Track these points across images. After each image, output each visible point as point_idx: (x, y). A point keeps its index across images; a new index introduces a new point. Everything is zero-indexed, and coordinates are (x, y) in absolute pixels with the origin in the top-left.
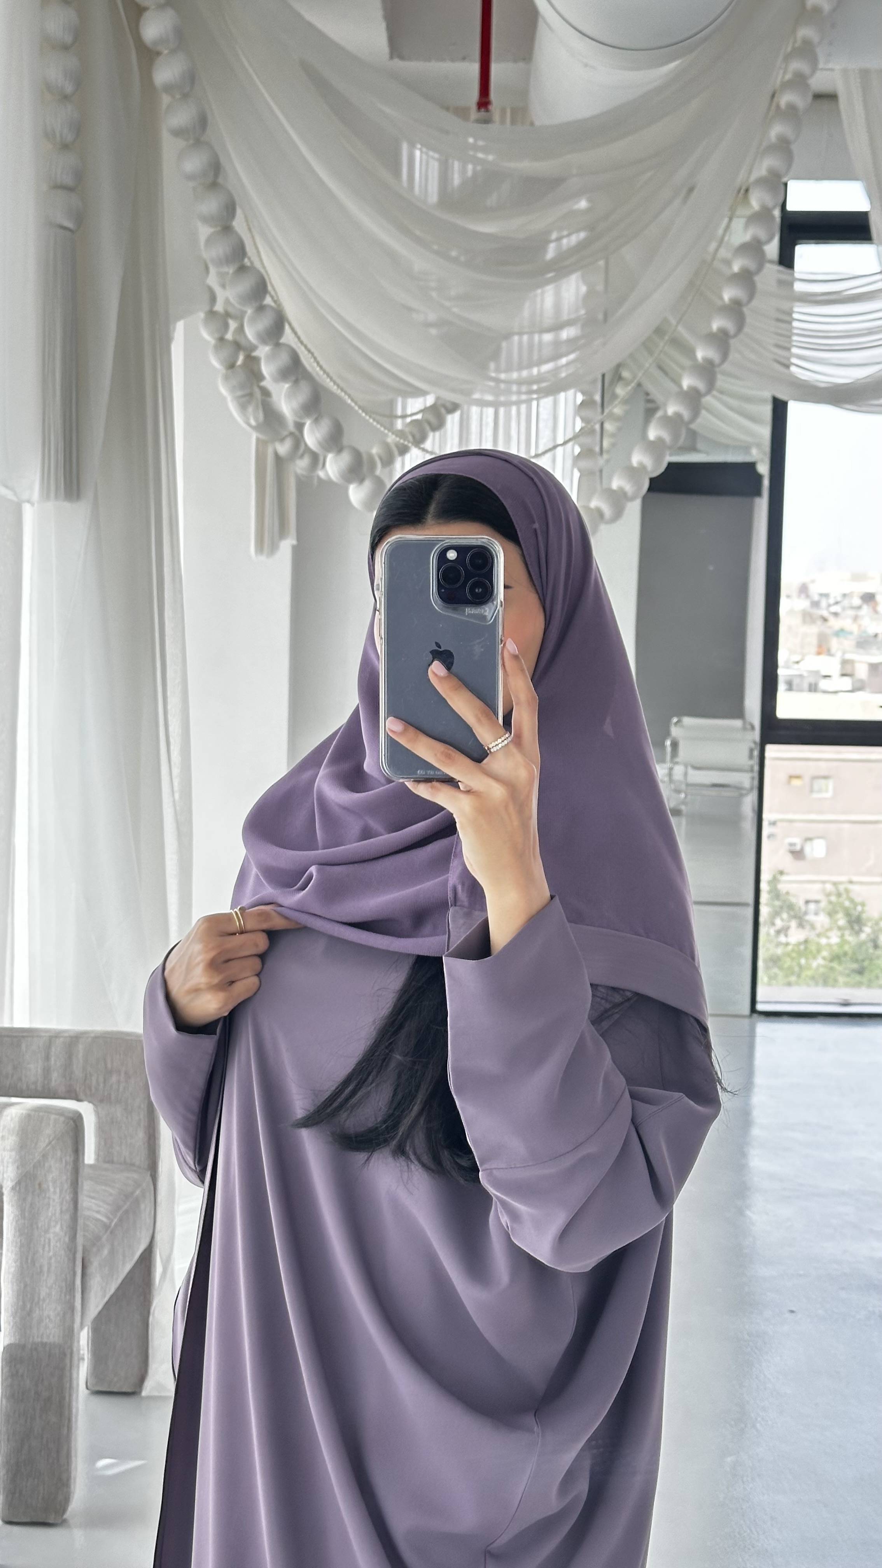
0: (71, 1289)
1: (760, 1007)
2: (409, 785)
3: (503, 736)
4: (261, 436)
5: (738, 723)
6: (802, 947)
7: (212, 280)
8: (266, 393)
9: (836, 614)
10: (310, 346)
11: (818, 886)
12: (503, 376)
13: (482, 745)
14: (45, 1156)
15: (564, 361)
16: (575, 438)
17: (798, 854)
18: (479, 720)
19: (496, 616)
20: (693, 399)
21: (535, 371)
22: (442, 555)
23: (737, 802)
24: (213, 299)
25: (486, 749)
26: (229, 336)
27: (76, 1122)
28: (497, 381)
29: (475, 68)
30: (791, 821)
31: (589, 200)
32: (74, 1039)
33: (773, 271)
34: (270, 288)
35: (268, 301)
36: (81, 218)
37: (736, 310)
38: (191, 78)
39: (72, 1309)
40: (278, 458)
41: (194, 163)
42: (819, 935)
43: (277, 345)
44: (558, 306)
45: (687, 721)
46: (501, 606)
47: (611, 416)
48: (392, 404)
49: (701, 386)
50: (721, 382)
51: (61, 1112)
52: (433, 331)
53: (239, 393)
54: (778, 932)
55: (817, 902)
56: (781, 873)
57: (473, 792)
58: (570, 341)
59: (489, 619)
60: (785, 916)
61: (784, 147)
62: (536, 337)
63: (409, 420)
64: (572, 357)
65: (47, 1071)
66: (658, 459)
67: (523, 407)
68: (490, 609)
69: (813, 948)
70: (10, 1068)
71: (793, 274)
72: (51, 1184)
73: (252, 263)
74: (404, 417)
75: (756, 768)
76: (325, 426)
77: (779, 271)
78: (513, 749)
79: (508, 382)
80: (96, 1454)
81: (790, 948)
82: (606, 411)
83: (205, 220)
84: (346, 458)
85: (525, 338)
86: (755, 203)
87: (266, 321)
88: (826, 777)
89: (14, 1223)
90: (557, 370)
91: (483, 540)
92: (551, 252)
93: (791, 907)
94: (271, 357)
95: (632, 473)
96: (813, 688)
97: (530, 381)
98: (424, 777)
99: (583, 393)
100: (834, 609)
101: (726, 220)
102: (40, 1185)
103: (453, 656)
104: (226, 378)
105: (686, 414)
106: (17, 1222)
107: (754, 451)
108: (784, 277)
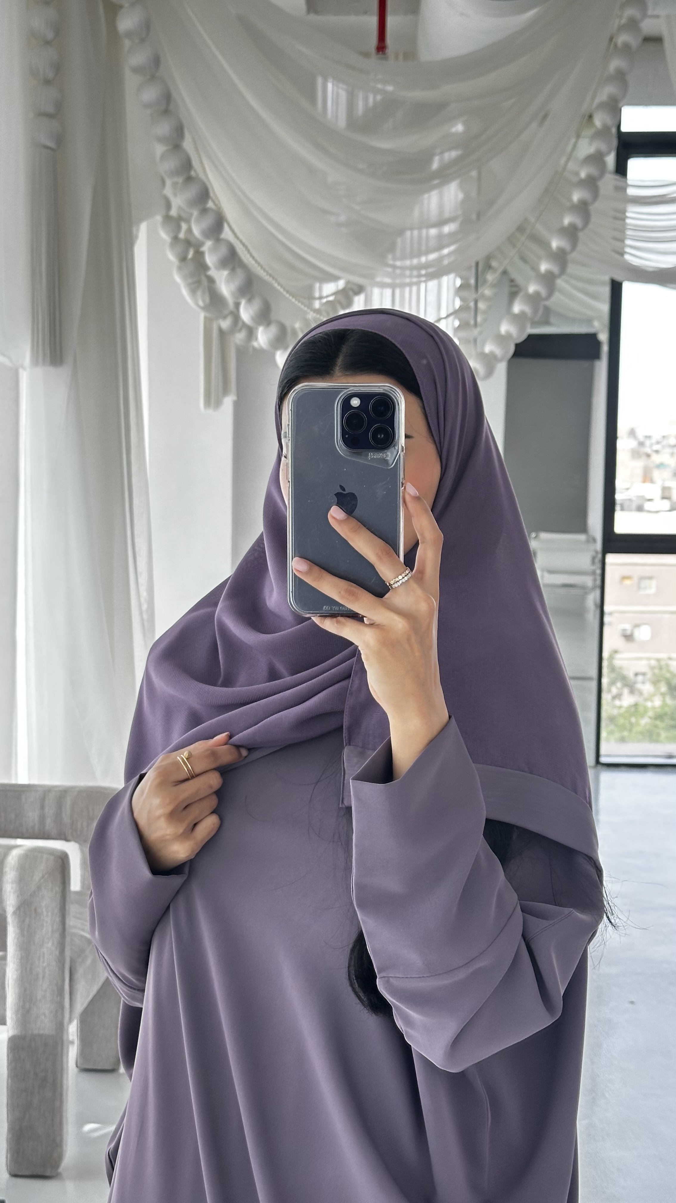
0: (60, 992)
1: (603, 760)
2: (316, 620)
3: (403, 573)
4: (208, 315)
5: (582, 537)
6: (633, 709)
7: (168, 191)
8: (211, 281)
9: (657, 452)
10: (244, 241)
11: (644, 662)
12: (398, 263)
13: (385, 581)
14: (39, 888)
15: (446, 251)
16: (455, 313)
17: (628, 637)
18: (380, 558)
19: (397, 459)
20: (549, 280)
21: (423, 259)
22: (346, 402)
23: (583, 598)
24: (168, 205)
25: (388, 584)
26: (182, 235)
27: (63, 860)
28: (394, 267)
29: (374, 20)
30: (623, 612)
31: (465, 124)
32: (63, 793)
33: (610, 179)
34: (211, 194)
35: (210, 204)
36: (60, 139)
37: (583, 209)
38: (147, 26)
39: (62, 1008)
40: (221, 332)
41: (150, 94)
42: (646, 700)
43: (218, 240)
44: (441, 207)
45: (544, 535)
46: (403, 451)
47: (483, 296)
48: (311, 288)
49: (556, 269)
50: (571, 268)
51: (51, 852)
52: (344, 230)
53: (190, 281)
54: (614, 698)
55: (644, 674)
56: (616, 652)
57: (377, 625)
58: (451, 235)
59: (391, 464)
60: (619, 685)
61: (621, 77)
62: (424, 232)
63: (324, 300)
64: (452, 248)
65: (42, 818)
66: (522, 328)
67: (414, 288)
68: (392, 453)
69: (641, 709)
70: (13, 816)
71: (626, 182)
72: (44, 910)
73: (197, 174)
74: (321, 298)
75: (599, 572)
76: (257, 304)
77: (616, 179)
78: (414, 585)
79: (403, 268)
80: (83, 1120)
81: (622, 710)
82: (480, 291)
83: (160, 140)
84: (273, 330)
85: (416, 232)
86: (598, 122)
87: (209, 221)
88: (650, 578)
89: (16, 940)
90: (440, 259)
91: (386, 388)
92: (435, 165)
93: (624, 679)
94: (214, 249)
95: (501, 339)
96: (640, 509)
97: (420, 267)
98: (330, 612)
99: (462, 278)
100: (656, 447)
101: (573, 140)
102: (35, 910)
103: (357, 498)
104: (180, 268)
105: (543, 292)
106: (18, 939)
107: (596, 324)
108: (620, 184)
